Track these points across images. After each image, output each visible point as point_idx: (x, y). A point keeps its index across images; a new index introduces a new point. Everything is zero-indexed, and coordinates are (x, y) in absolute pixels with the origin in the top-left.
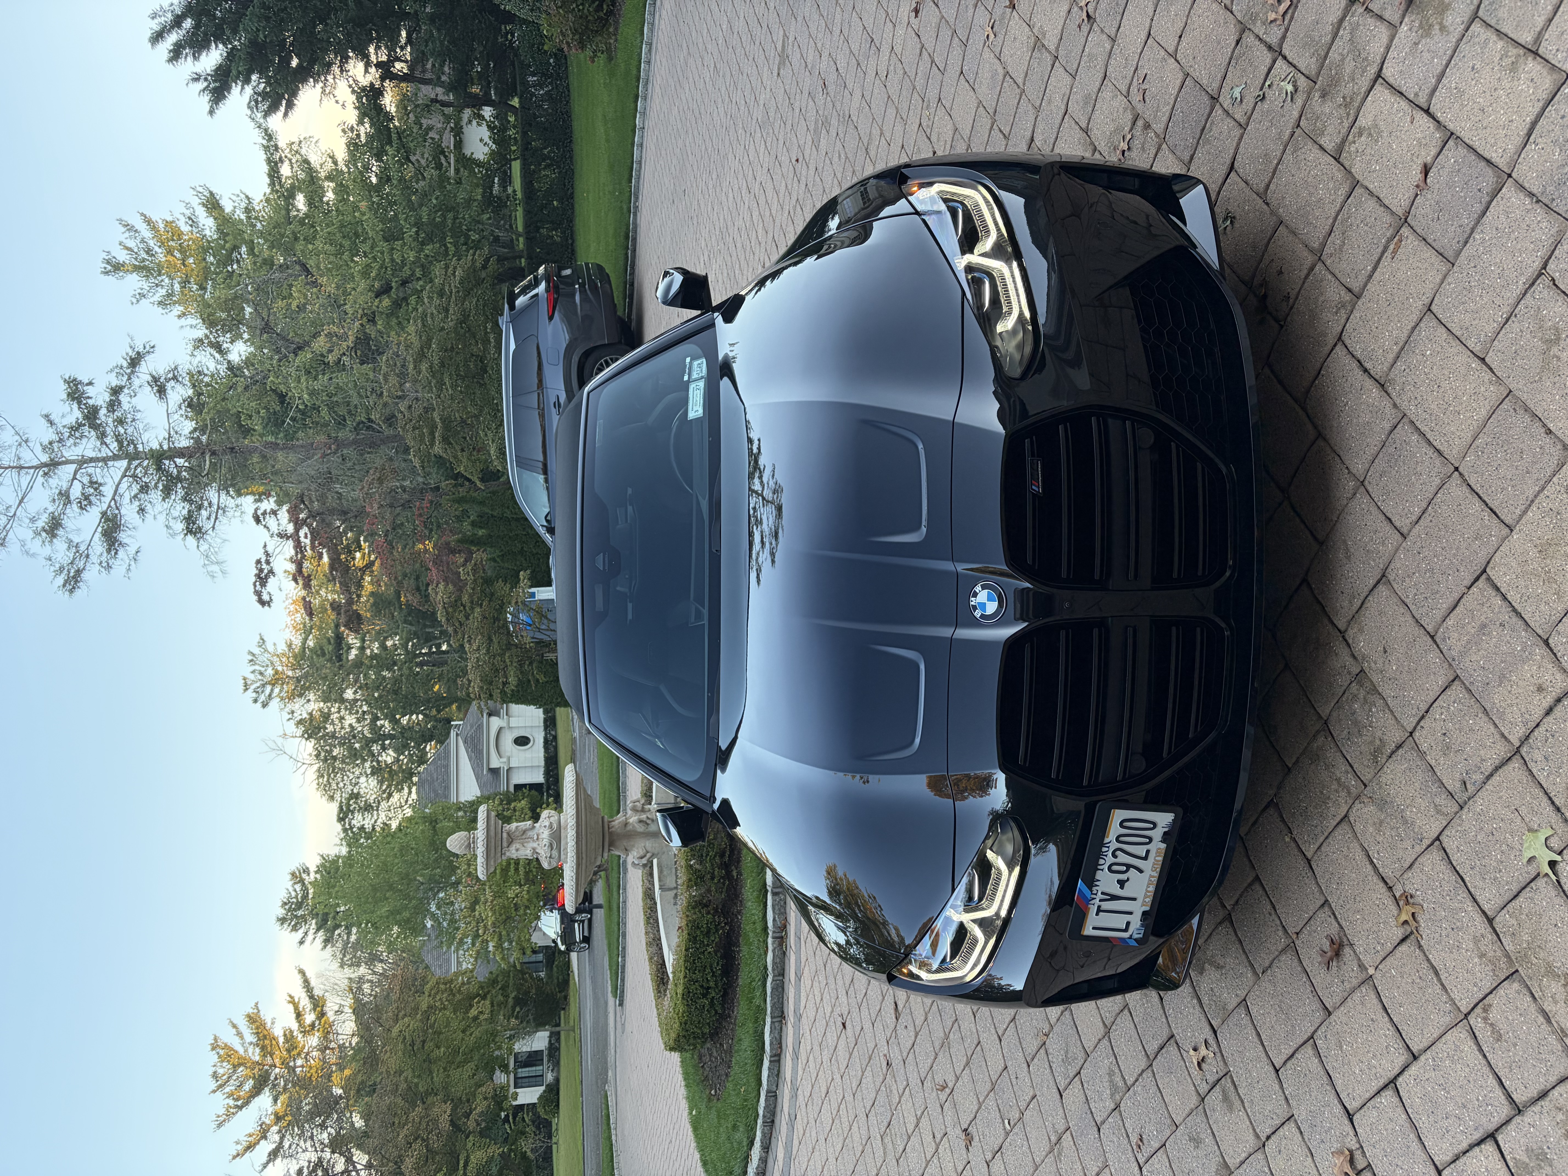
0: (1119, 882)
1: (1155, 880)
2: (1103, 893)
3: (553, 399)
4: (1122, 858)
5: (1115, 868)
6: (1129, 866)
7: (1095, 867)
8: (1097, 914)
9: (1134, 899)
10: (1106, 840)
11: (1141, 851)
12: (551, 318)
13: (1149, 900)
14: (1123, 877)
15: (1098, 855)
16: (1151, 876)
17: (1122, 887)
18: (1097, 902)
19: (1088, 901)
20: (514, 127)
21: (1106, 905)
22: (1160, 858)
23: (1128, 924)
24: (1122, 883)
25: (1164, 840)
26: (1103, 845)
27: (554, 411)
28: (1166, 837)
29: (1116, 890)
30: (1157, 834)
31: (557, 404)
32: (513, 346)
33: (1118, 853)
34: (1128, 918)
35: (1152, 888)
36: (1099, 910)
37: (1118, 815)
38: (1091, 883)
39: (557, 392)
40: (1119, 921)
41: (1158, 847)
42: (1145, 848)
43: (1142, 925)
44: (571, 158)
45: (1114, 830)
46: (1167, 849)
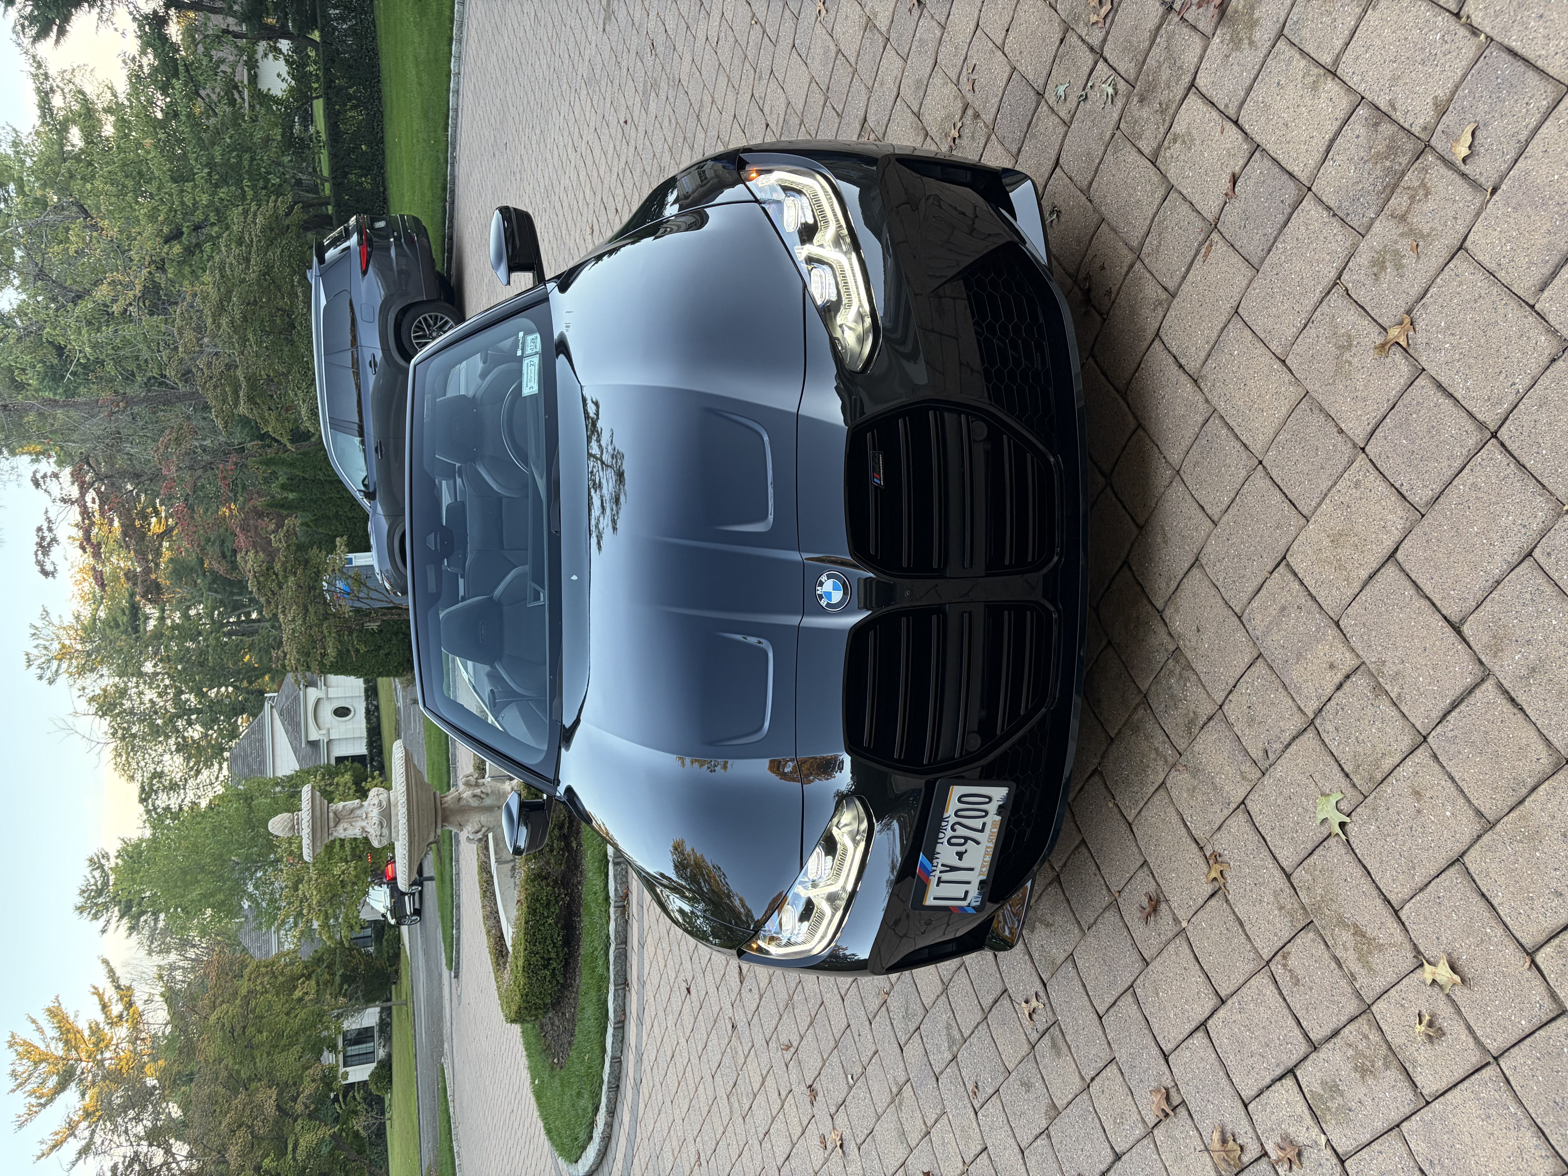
0: (957, 853)
1: (991, 851)
2: (943, 865)
3: (368, 358)
5: (953, 841)
6: (966, 839)
7: (935, 841)
8: (938, 885)
9: (972, 869)
10: (946, 815)
11: (977, 824)
12: (364, 272)
13: (985, 870)
14: (961, 849)
15: (938, 829)
16: (987, 847)
17: (960, 859)
18: (937, 874)
19: (929, 873)
20: (315, 63)
21: (946, 877)
22: (996, 830)
23: (967, 893)
24: (960, 855)
25: (999, 813)
26: (942, 819)
27: (370, 370)
28: (1001, 810)
29: (955, 862)
30: (992, 808)
31: (373, 364)
32: (323, 302)
33: (957, 827)
34: (966, 887)
35: (988, 859)
36: (940, 881)
37: (957, 791)
38: (931, 856)
39: (374, 351)
40: (958, 891)
41: (993, 820)
42: (981, 821)
43: (979, 894)
44: (380, 99)
46: (1002, 821)
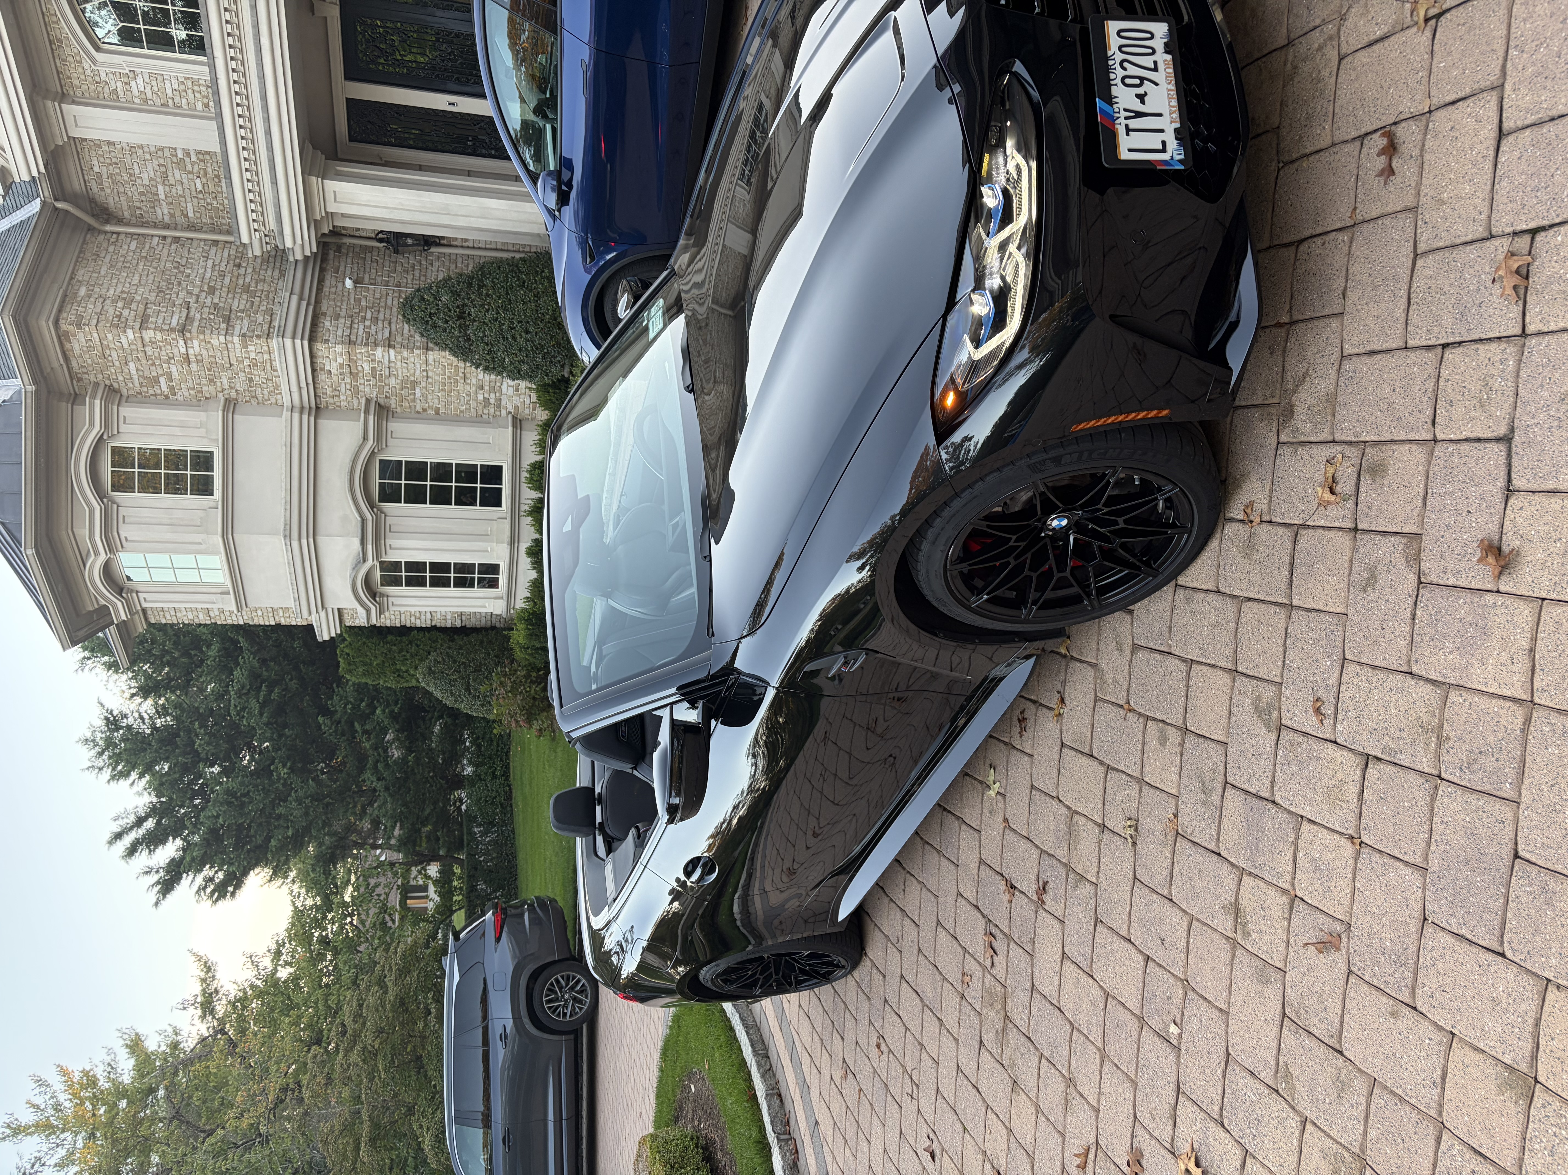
0: (1137, 96)
1: (1174, 93)
2: (1125, 110)
3: (499, 1031)
4: (1132, 70)
5: (1128, 81)
6: (1142, 79)
7: (1107, 84)
8: (1128, 134)
9: (1160, 115)
10: (1110, 53)
11: (1148, 62)
12: (498, 939)
13: (1176, 115)
14: (1140, 91)
15: (1106, 70)
16: (1169, 90)
17: (1143, 102)
19: (1113, 120)
21: (1134, 123)
23: (1164, 143)
24: (1141, 98)
25: (1167, 52)
26: (1107, 59)
27: (500, 1045)
28: (1168, 49)
29: (1138, 106)
30: (1158, 44)
31: (504, 1037)
33: (1126, 64)
34: (1160, 137)
35: (1174, 103)
36: (1128, 130)
37: (1113, 27)
38: (1109, 100)
39: (505, 1020)
40: (1154, 142)
41: (1163, 58)
42: (1151, 59)
43: (1179, 145)
45: (1114, 42)
46: (1174, 60)
